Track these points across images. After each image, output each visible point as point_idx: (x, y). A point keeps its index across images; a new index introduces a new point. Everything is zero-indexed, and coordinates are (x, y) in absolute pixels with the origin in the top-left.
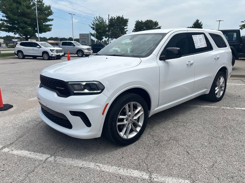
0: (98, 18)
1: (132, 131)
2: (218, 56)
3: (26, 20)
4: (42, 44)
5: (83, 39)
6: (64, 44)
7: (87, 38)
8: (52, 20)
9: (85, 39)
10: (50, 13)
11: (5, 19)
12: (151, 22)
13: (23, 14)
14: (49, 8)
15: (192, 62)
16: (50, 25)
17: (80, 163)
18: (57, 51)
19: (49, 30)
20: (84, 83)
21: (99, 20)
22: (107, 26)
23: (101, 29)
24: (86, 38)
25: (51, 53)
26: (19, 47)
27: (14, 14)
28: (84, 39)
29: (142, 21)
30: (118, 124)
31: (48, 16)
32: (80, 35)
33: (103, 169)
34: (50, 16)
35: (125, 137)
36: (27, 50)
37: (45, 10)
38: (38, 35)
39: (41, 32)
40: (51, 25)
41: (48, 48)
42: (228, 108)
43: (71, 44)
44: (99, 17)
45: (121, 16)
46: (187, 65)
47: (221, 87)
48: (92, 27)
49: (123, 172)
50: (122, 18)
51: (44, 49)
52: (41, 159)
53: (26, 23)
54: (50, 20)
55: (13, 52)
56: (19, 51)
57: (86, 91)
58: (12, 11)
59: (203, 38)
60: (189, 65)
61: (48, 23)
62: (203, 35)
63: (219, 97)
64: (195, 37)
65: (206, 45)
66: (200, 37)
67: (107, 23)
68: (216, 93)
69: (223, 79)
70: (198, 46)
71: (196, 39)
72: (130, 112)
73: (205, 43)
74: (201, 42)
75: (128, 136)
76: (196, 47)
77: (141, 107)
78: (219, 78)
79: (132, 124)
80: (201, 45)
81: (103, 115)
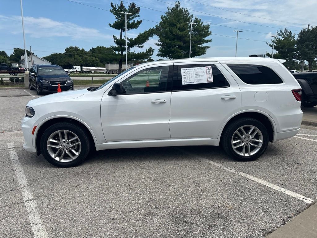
0: (283, 32)
3: (179, 43)
8: (210, 41)
14: (207, 27)
16: (207, 47)
20: (29, 108)
21: (285, 34)
22: (295, 42)
23: (286, 47)
30: (49, 146)
31: (204, 37)
33: (18, 174)
34: (206, 37)
35: (57, 159)
37: (202, 31)
40: (208, 47)
44: (285, 30)
46: (153, 103)
48: (271, 46)
49: (21, 179)
53: (179, 47)
54: (207, 42)
57: (30, 114)
58: (166, 34)
59: (207, 71)
60: (156, 103)
61: (204, 45)
62: (210, 68)
63: (246, 155)
64: (188, 70)
65: (212, 80)
66: (199, 70)
67: (296, 38)
68: (234, 148)
69: (258, 130)
70: (188, 82)
71: (189, 73)
72: (64, 139)
73: (210, 78)
74: (200, 77)
75: (60, 160)
76: (184, 83)
77: (76, 137)
78: (242, 128)
79: (66, 150)
80: (197, 80)
81: (33, 134)
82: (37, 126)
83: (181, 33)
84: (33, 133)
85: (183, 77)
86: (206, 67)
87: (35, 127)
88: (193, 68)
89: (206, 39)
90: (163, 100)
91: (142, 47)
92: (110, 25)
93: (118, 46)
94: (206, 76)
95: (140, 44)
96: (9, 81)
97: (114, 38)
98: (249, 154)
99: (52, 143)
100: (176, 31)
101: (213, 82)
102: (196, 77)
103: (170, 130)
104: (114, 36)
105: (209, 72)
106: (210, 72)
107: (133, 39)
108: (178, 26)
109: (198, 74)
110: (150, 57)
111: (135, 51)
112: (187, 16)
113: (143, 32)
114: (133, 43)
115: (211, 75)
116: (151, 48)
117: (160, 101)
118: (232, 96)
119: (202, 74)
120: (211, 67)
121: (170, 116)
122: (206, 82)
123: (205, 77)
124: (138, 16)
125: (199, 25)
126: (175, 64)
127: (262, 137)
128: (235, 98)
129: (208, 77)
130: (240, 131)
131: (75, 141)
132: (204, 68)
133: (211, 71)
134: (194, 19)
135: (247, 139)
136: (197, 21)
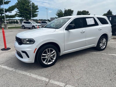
1: (50, 61)
2: (101, 28)
3: (27, 12)
4: (32, 23)
6: (42, 22)
8: (38, 12)
10: (37, 9)
11: (18, 11)
12: (85, 11)
13: (26, 10)
14: (37, 6)
15: (84, 31)
17: (24, 73)
18: (39, 26)
19: (37, 16)
20: (27, 39)
22: (63, 14)
25: (36, 26)
26: (23, 24)
27: (22, 9)
29: (80, 11)
30: (42, 57)
32: (51, 18)
33: (32, 76)
35: (46, 63)
36: (27, 25)
38: (32, 18)
39: (33, 17)
40: (38, 14)
41: (35, 24)
42: (105, 54)
43: (45, 22)
44: (60, 10)
45: (70, 9)
46: (81, 32)
47: (104, 44)
49: (39, 78)
50: (71, 10)
51: (33, 24)
52: (10, 70)
53: (27, 13)
54: (37, 12)
55: (21, 26)
56: (23, 26)
57: (28, 43)
58: (21, 8)
59: (92, 20)
61: (36, 13)
63: (103, 48)
67: (64, 12)
68: (100, 46)
73: (94, 22)
76: (88, 24)
77: (54, 51)
80: (91, 23)
81: (34, 53)
82: (37, 48)
83: (28, 8)
85: (87, 22)
89: (37, 11)
91: (11, 13)
95: (10, 11)
100: (25, 7)
101: (95, 24)
107: (6, 9)
108: (26, 5)
112: (29, 1)
120: (93, 18)
122: (93, 24)
126: (84, 17)
127: (106, 41)
133: (94, 20)
134: (31, 3)
136: (33, 4)
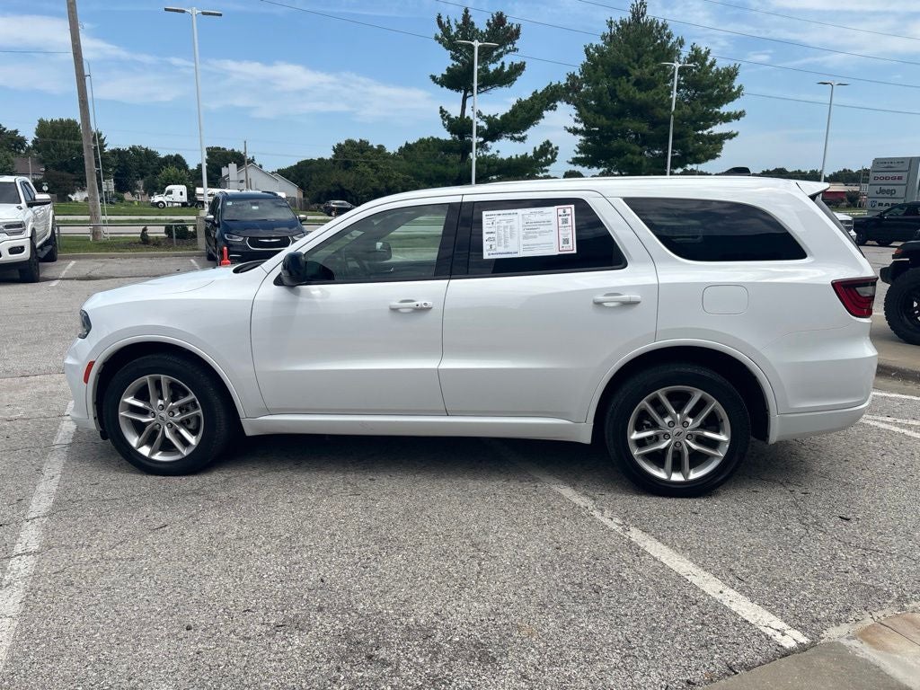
3: (634, 126)
5: (884, 182)
7: (905, 175)
8: (738, 116)
9: (896, 182)
15: (418, 303)
16: (726, 134)
17: (55, 465)
24: (900, 178)
28: (891, 181)
30: (126, 415)
31: (719, 105)
32: (881, 160)
33: (44, 483)
34: (725, 105)
35: (144, 451)
37: (712, 86)
40: (730, 136)
46: (394, 310)
49: (41, 497)
54: (727, 118)
59: (560, 218)
60: (402, 310)
61: (718, 129)
62: (570, 209)
63: (677, 477)
64: (501, 217)
65: (571, 248)
66: (538, 218)
68: (636, 452)
69: (715, 404)
70: (501, 251)
71: (504, 223)
72: (162, 398)
73: (566, 241)
74: (535, 237)
75: (152, 453)
76: (489, 254)
77: (192, 396)
78: (661, 393)
79: (166, 428)
80: (527, 247)
81: (87, 383)
82: (94, 362)
83: (641, 96)
84: (86, 380)
85: (485, 237)
86: (556, 207)
87: (91, 364)
88: (520, 211)
89: (725, 109)
90: (421, 302)
91: (522, 139)
92: (433, 78)
93: (454, 139)
94: (557, 235)
95: (517, 131)
96: (164, 235)
97: (442, 117)
98: (686, 475)
99: (133, 409)
100: (627, 89)
101: (575, 251)
102: (525, 238)
103: (442, 389)
104: (442, 111)
105: (565, 221)
106: (570, 223)
107: (498, 118)
108: (636, 73)
109: (530, 228)
110: (547, 168)
111: (498, 152)
112: (664, 44)
113: (526, 96)
114: (496, 129)
115: (570, 233)
116: (548, 143)
117: (414, 304)
118: (626, 297)
119: (542, 228)
120: (573, 206)
121: (443, 350)
122: (555, 252)
123: (552, 238)
124: (515, 50)
125: (705, 70)
126: (466, 199)
127: (727, 424)
128: (639, 302)
129: (561, 237)
130: (656, 403)
131: (190, 407)
132: (551, 211)
133: (572, 220)
134: (685, 52)
135: (678, 429)
136: (697, 56)
